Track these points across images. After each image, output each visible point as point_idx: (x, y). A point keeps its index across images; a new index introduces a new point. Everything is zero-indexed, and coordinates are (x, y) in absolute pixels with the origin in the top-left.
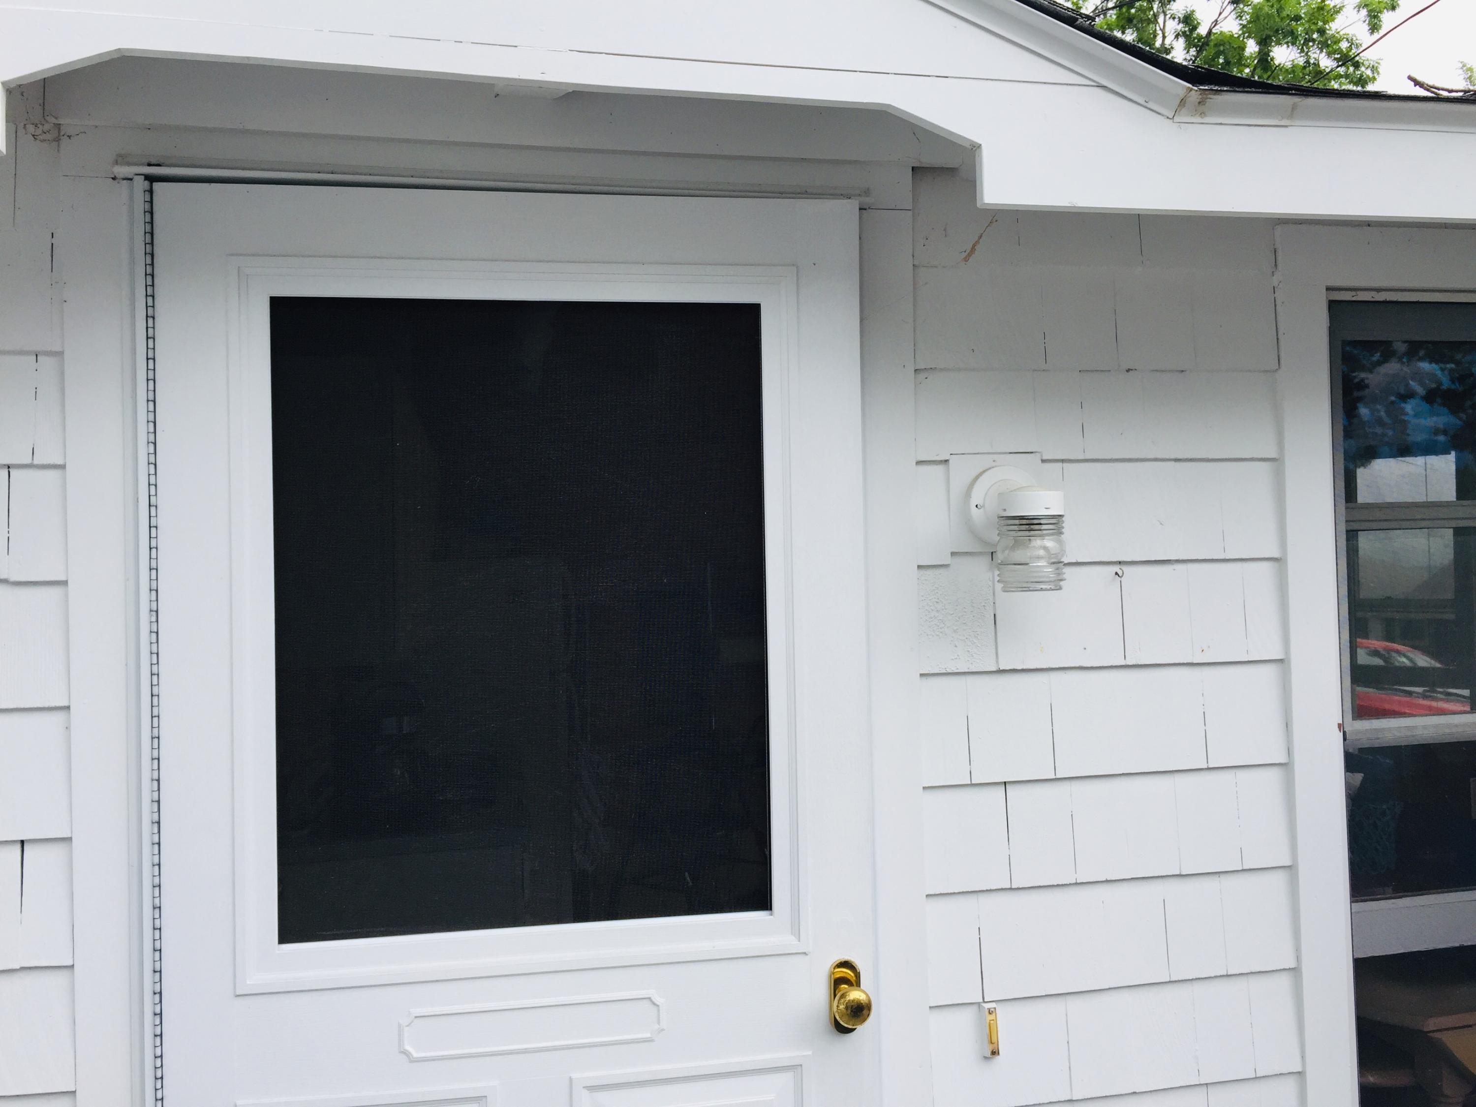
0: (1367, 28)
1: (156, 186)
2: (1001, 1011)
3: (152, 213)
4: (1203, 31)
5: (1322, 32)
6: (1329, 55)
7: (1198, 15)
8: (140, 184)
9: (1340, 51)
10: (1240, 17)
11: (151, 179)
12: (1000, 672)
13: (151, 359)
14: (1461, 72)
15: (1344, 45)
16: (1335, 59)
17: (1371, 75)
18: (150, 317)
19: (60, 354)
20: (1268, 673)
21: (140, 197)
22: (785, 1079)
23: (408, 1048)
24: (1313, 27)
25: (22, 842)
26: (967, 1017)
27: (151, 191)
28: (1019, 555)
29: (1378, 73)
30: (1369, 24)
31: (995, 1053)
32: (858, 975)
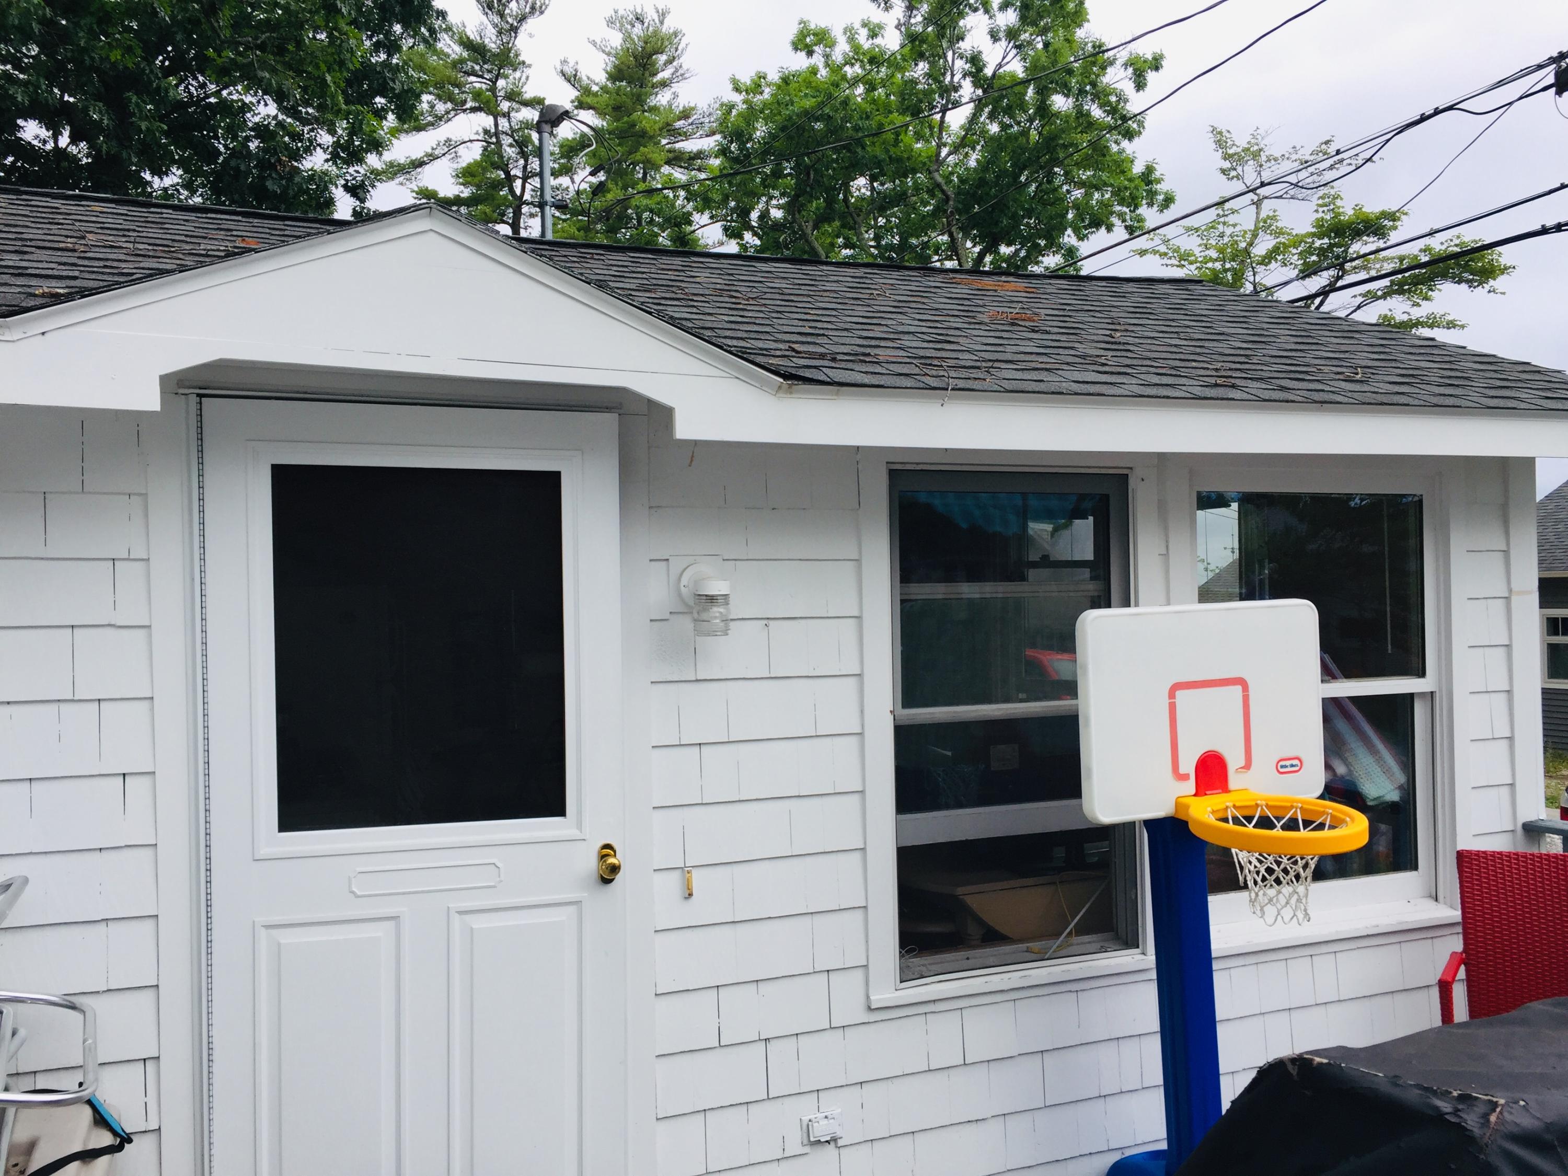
0: (1133, 85)
1: (203, 399)
2: (695, 873)
3: (201, 415)
4: (989, 71)
5: (1094, 84)
6: (1101, 106)
7: (985, 57)
8: (194, 399)
9: (1109, 103)
10: (1024, 59)
11: (200, 396)
12: (697, 681)
13: (201, 499)
14: (1211, 135)
15: (1113, 99)
16: (1105, 111)
17: (1137, 129)
18: (201, 475)
19: (144, 496)
20: (852, 681)
21: (193, 407)
22: (572, 909)
23: (354, 889)
24: (1087, 81)
25: (124, 775)
26: (676, 876)
27: (201, 403)
28: (704, 616)
29: (1144, 128)
30: (1135, 82)
31: (690, 895)
32: (615, 852)
